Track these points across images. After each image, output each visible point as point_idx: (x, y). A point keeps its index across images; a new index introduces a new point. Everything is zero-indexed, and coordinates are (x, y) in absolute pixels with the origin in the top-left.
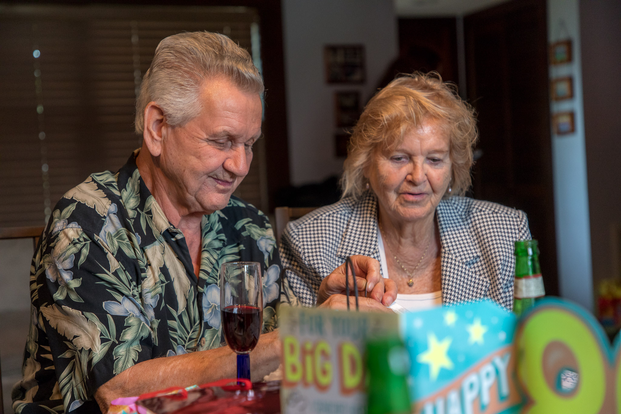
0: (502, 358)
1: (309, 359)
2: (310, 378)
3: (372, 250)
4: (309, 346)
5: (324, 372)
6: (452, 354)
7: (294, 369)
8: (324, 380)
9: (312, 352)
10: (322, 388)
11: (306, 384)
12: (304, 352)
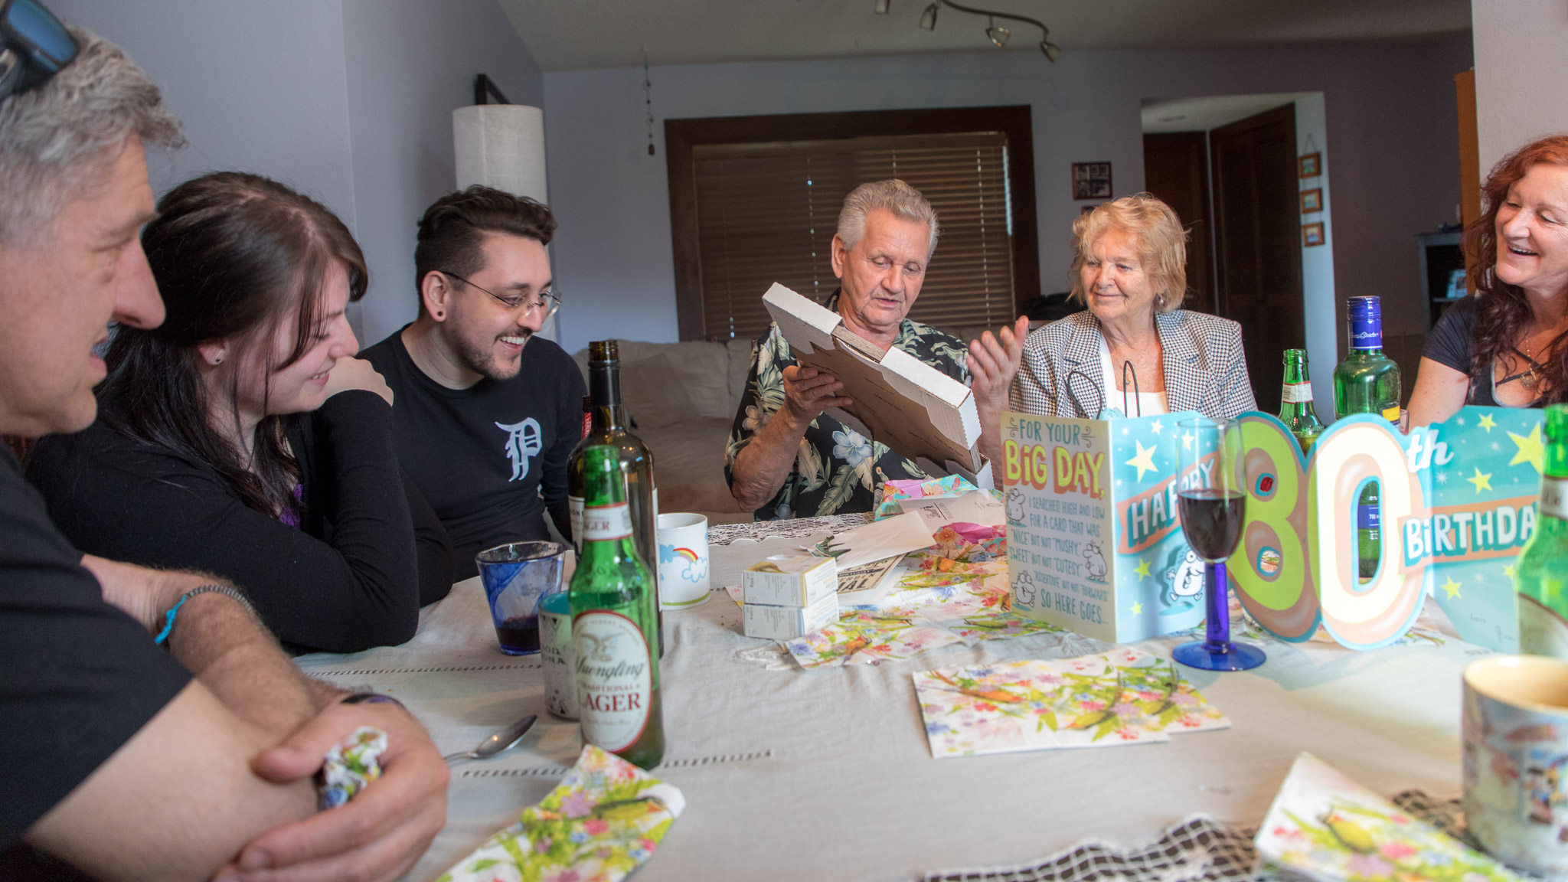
0: (1207, 466)
1: (1027, 460)
2: (1028, 478)
3: (1094, 354)
4: (1027, 450)
5: (1041, 473)
6: (1157, 459)
7: (1014, 470)
8: (1040, 480)
9: (1030, 455)
10: (1039, 486)
11: (1025, 483)
12: (1023, 454)
